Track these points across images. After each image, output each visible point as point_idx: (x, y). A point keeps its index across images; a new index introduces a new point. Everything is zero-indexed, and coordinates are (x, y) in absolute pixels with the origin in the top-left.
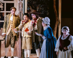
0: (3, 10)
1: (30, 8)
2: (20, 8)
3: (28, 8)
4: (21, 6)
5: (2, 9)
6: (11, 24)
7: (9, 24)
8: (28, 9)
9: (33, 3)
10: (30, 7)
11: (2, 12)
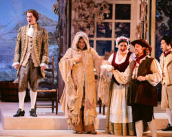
0: (110, 17)
1: (161, 14)
2: (142, 14)
3: (157, 14)
4: (143, 9)
5: (108, 16)
6: (30, 44)
7: (26, 44)
8: (158, 16)
9: (168, 4)
10: (162, 11)
11: (107, 21)
